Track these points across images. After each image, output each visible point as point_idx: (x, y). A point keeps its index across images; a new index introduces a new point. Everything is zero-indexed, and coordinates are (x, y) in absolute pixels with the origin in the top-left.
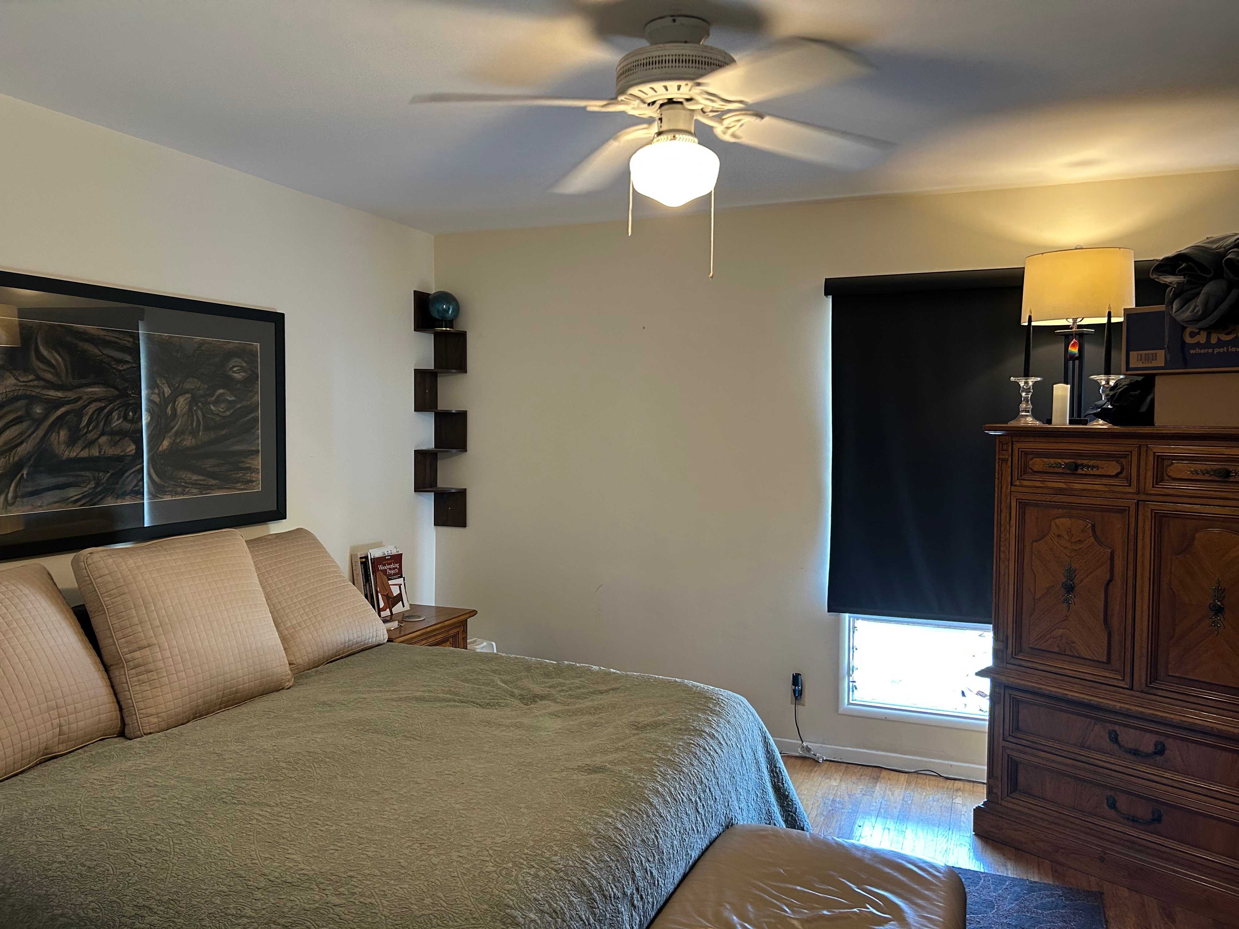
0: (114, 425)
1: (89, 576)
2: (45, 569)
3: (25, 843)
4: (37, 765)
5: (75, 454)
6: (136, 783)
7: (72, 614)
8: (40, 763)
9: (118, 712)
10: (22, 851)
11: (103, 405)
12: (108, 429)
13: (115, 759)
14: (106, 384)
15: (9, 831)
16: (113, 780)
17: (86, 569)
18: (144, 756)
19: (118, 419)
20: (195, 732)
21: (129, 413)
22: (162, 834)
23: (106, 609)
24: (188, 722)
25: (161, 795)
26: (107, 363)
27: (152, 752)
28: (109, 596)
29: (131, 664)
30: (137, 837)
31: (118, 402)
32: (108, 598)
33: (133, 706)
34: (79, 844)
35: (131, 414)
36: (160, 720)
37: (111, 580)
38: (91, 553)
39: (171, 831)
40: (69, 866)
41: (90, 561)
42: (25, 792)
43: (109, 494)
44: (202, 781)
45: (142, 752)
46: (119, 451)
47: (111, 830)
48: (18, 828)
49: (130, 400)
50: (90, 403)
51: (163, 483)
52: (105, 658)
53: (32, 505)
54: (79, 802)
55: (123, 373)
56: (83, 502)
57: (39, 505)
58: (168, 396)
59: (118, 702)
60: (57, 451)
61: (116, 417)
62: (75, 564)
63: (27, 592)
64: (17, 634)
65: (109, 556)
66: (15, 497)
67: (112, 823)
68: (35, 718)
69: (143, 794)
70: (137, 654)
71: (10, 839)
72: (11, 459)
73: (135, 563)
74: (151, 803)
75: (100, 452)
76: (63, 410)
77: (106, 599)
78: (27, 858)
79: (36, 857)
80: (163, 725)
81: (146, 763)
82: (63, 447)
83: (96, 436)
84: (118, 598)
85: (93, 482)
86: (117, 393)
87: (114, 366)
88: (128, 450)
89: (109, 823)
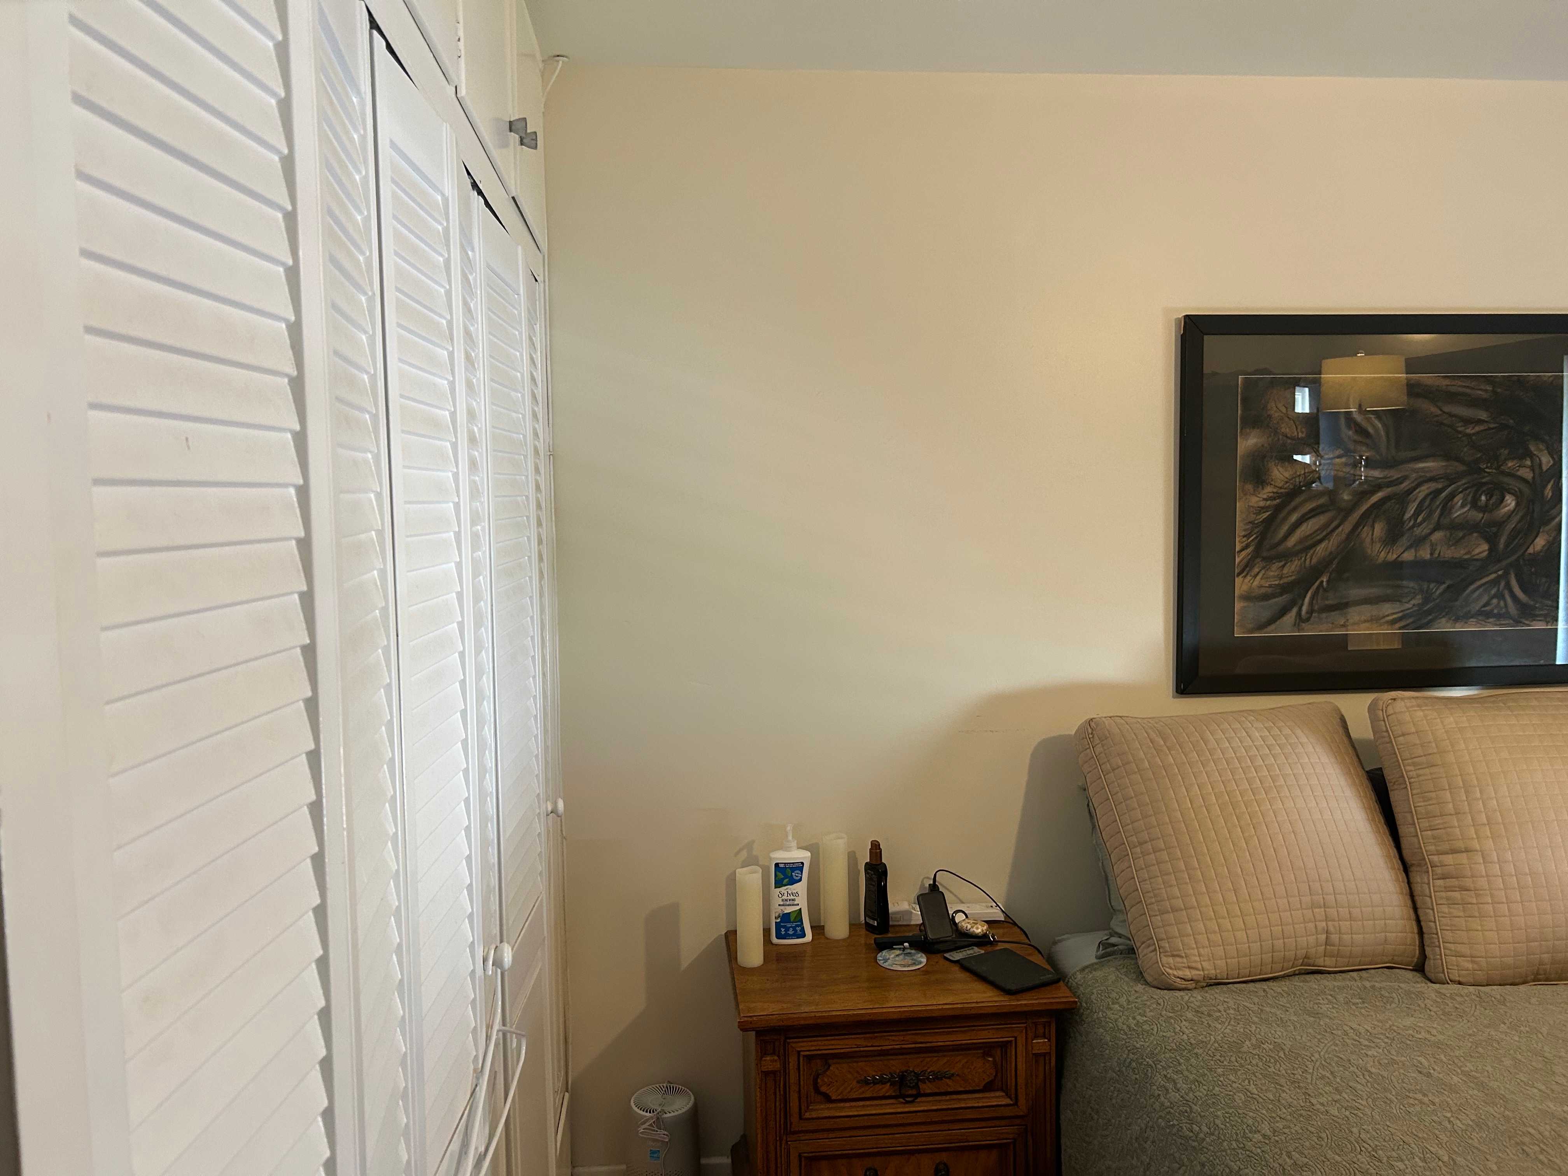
0: (1455, 515)
1: (1387, 731)
2: (1339, 710)
3: (1234, 1085)
4: (1294, 974)
5: (1395, 556)
6: (1403, 1059)
7: (1366, 782)
8: (1300, 974)
9: (1417, 936)
10: (1227, 1095)
11: (1440, 486)
12: (1445, 521)
13: (1393, 1005)
14: (1448, 457)
15: (1222, 1059)
16: (1375, 1040)
17: (1384, 721)
18: (1435, 1016)
19: (1463, 506)
20: (1527, 1005)
21: (1480, 496)
22: (1407, 1162)
23: (1408, 783)
24: (1525, 983)
25: (1430, 1094)
26: (1449, 426)
27: (1448, 1014)
28: (1414, 764)
29: (1439, 870)
30: (1370, 1149)
31: (1464, 481)
32: (1412, 768)
33: (1437, 934)
34: (1294, 1120)
35: (1483, 498)
36: (1475, 966)
37: (1418, 742)
38: (1394, 699)
39: (1421, 1164)
40: (1273, 1148)
41: (1390, 711)
42: (1262, 1010)
43: (1444, 614)
44: (1502, 1097)
45: (1435, 1009)
46: (1462, 552)
47: (1339, 1121)
48: (1233, 1059)
49: (1484, 477)
50: (1419, 485)
51: (1532, 603)
52: (1406, 853)
53: (1333, 623)
54: (1317, 1056)
55: (1474, 438)
56: (1402, 624)
57: (1342, 623)
58: (1546, 471)
59: (1418, 921)
60: (1369, 551)
61: (1460, 503)
62: (1372, 709)
63: (1304, 740)
64: (1282, 795)
65: (1419, 706)
66: (1311, 612)
67: (1346, 1109)
68: (1293, 912)
69: (1406, 1080)
70: (1449, 859)
71: (1220, 1071)
72: (1308, 560)
73: (1457, 723)
74: (1411, 1101)
75: (1431, 554)
76: (1380, 495)
77: (1408, 768)
78: (1231, 1108)
79: (1240, 1111)
80: (1481, 976)
81: (1431, 1030)
82: (1377, 546)
83: (1426, 531)
84: (1427, 771)
85: (1419, 597)
86: (1462, 468)
87: (1460, 429)
88: (1477, 551)
89: (1342, 1106)
